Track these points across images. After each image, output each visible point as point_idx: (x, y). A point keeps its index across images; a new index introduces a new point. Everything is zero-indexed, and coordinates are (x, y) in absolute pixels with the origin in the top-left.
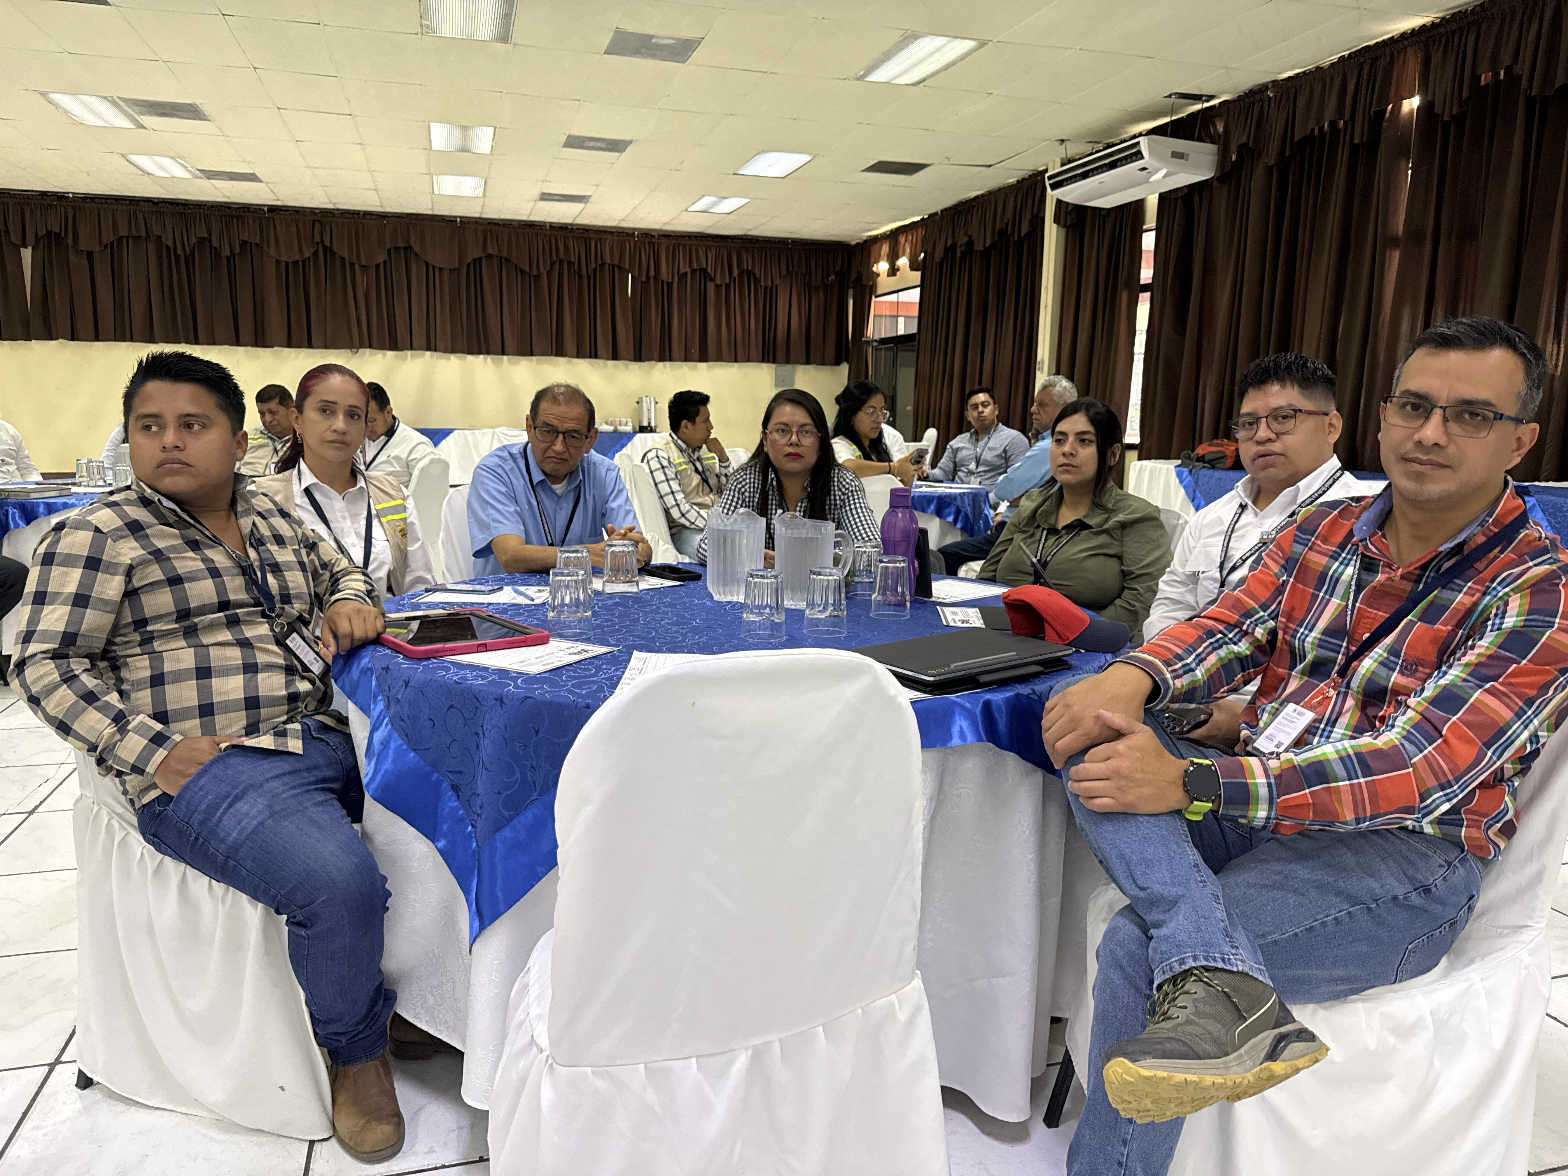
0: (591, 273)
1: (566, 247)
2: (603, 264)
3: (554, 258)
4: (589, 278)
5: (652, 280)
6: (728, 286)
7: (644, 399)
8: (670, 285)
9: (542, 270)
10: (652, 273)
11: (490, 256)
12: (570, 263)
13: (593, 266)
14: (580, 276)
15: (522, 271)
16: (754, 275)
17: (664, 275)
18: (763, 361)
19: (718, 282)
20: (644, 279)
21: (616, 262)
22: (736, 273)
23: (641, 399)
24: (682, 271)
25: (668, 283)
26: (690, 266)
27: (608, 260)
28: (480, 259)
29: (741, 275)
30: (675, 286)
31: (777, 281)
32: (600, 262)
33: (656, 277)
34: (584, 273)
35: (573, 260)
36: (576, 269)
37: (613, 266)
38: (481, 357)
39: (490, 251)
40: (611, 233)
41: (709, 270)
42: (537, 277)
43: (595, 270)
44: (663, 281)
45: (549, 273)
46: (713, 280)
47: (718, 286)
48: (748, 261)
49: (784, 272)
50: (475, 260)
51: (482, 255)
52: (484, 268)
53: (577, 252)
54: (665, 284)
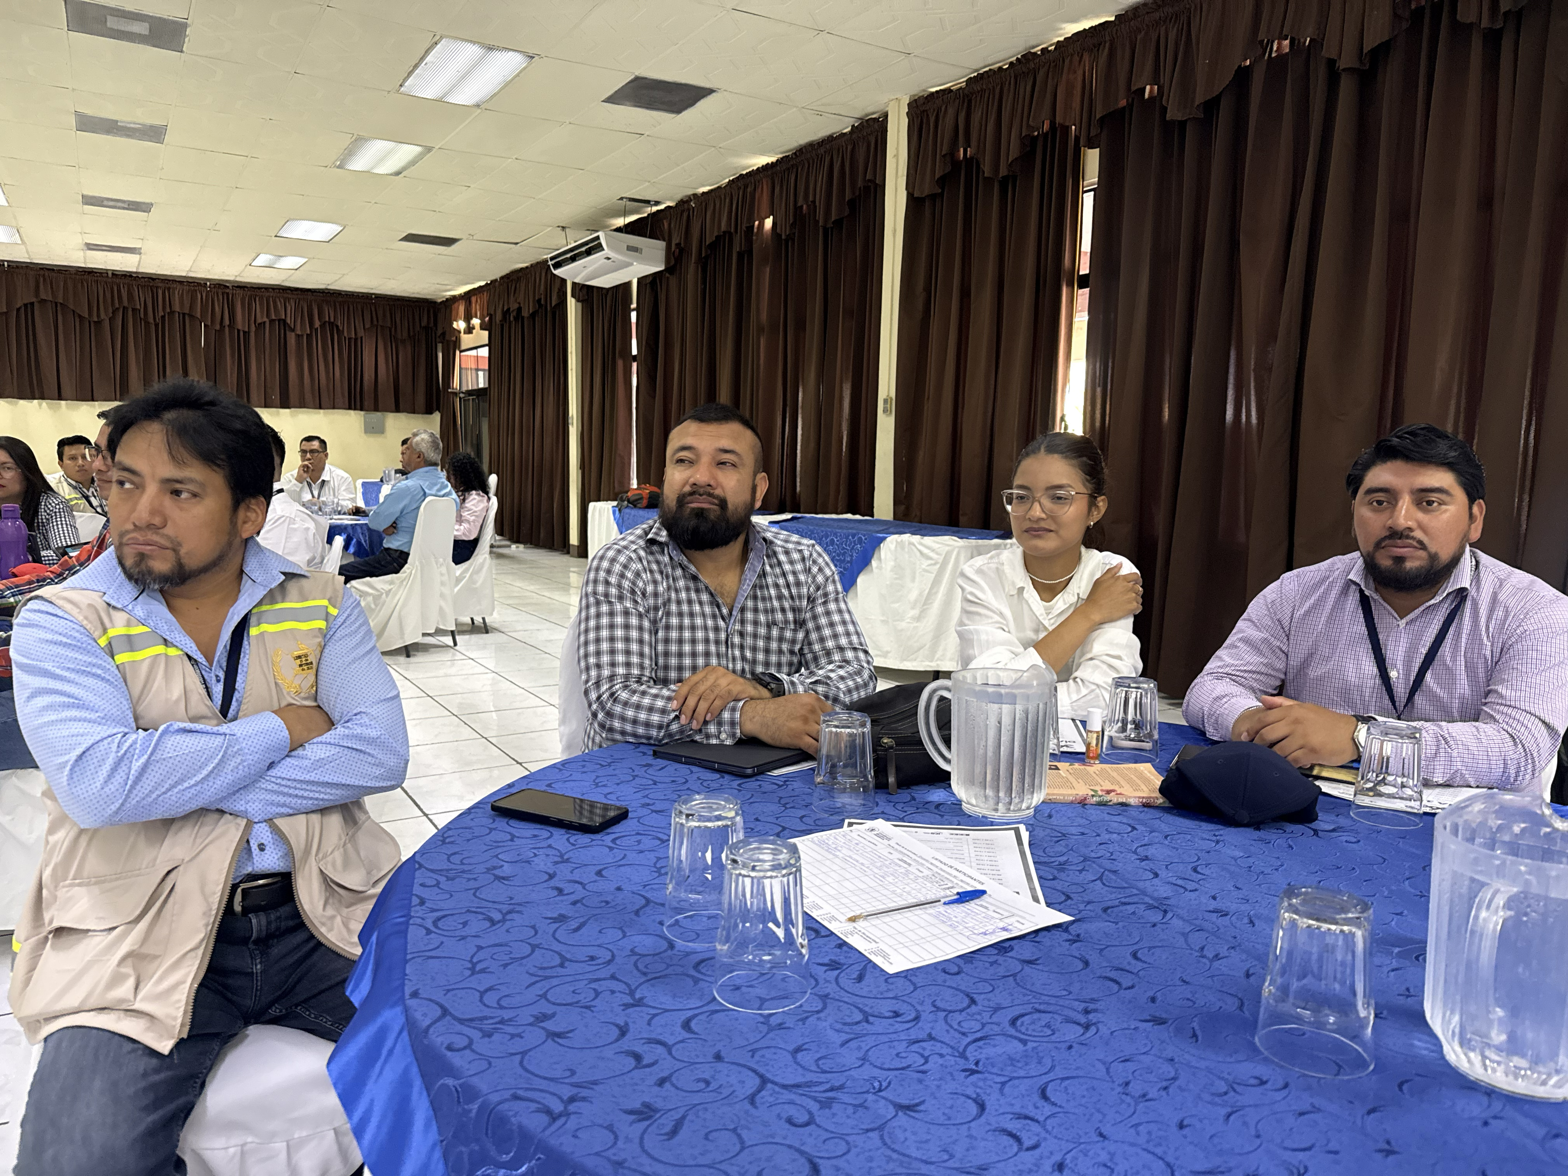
0: (159, 321)
1: (130, 295)
2: (172, 313)
3: (117, 306)
4: (157, 325)
5: (227, 329)
6: (309, 336)
8: (246, 334)
9: (103, 316)
10: (227, 322)
11: (43, 301)
12: (134, 310)
13: (161, 313)
14: (147, 323)
15: (80, 316)
16: (337, 326)
17: (240, 325)
18: (350, 408)
19: (299, 332)
20: (218, 327)
21: (187, 311)
22: (317, 324)
24: (259, 321)
25: (244, 332)
26: (268, 316)
27: (177, 308)
28: (32, 304)
29: (323, 326)
30: (252, 335)
31: (361, 333)
32: (168, 310)
33: (232, 325)
34: (151, 320)
35: (138, 307)
36: (142, 316)
37: (184, 314)
38: (36, 401)
39: (43, 297)
40: (181, 282)
41: (288, 321)
42: (98, 323)
43: (163, 317)
44: (239, 331)
45: (111, 320)
46: (293, 330)
47: (298, 337)
48: (329, 314)
49: (368, 326)
50: (26, 305)
51: (34, 300)
52: (36, 313)
53: (142, 300)
54: (242, 334)
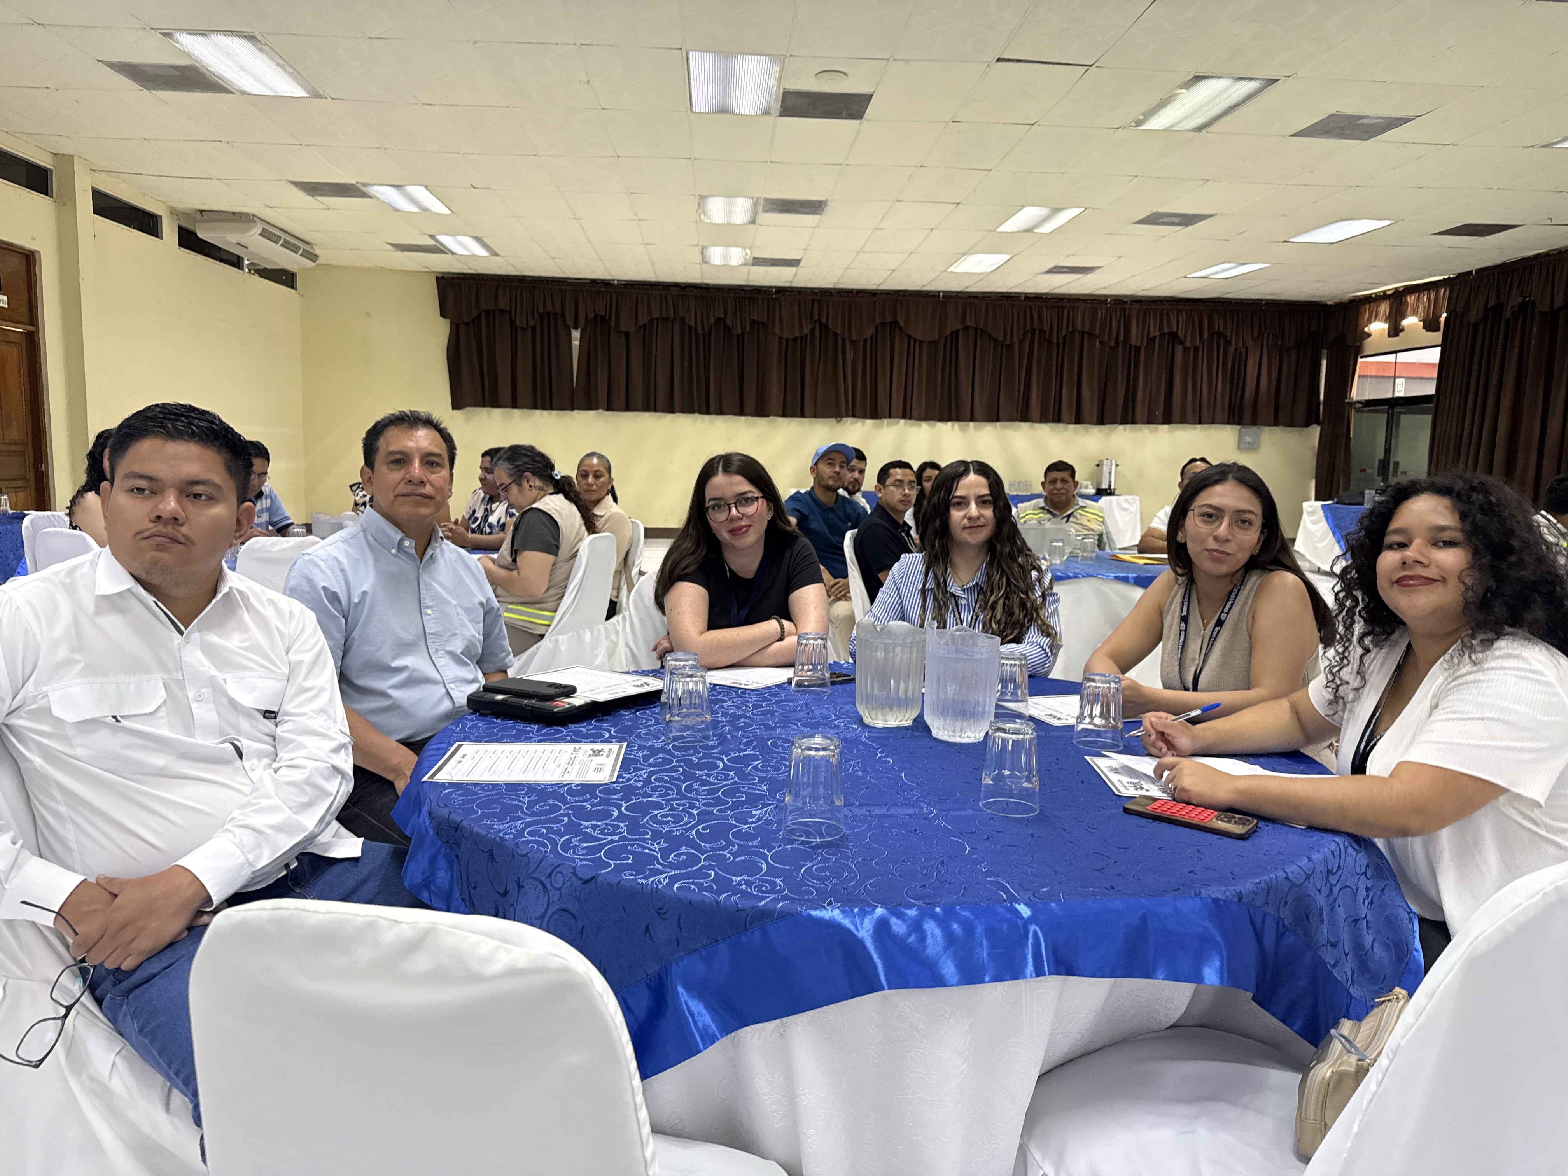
0: (1061, 341)
1: (1040, 316)
2: (1074, 332)
3: (1028, 327)
4: (1058, 345)
5: (1121, 345)
6: (1196, 349)
7: (1105, 462)
8: (1138, 349)
9: (1016, 339)
10: (1122, 338)
11: (967, 328)
12: (1041, 331)
13: (1064, 333)
14: (1050, 343)
15: (996, 341)
16: (1225, 336)
17: (1134, 340)
19: (1188, 345)
20: (1113, 344)
21: (1087, 329)
22: (1206, 335)
23: (1102, 461)
24: (1152, 335)
25: (1136, 348)
26: (1160, 330)
27: (1079, 327)
28: (958, 331)
29: (1211, 335)
30: (1143, 349)
31: (1250, 343)
32: (1071, 329)
33: (1126, 341)
34: (1055, 341)
35: (1045, 328)
36: (1047, 336)
37: (1083, 333)
39: (968, 323)
40: (1085, 301)
41: (1179, 334)
42: (1010, 346)
43: (1065, 336)
44: (1131, 345)
45: (1021, 342)
46: (1182, 343)
47: (1186, 349)
48: (1219, 324)
49: (1256, 334)
50: (952, 333)
51: (960, 327)
52: (960, 339)
53: (1049, 320)
54: (1133, 348)
